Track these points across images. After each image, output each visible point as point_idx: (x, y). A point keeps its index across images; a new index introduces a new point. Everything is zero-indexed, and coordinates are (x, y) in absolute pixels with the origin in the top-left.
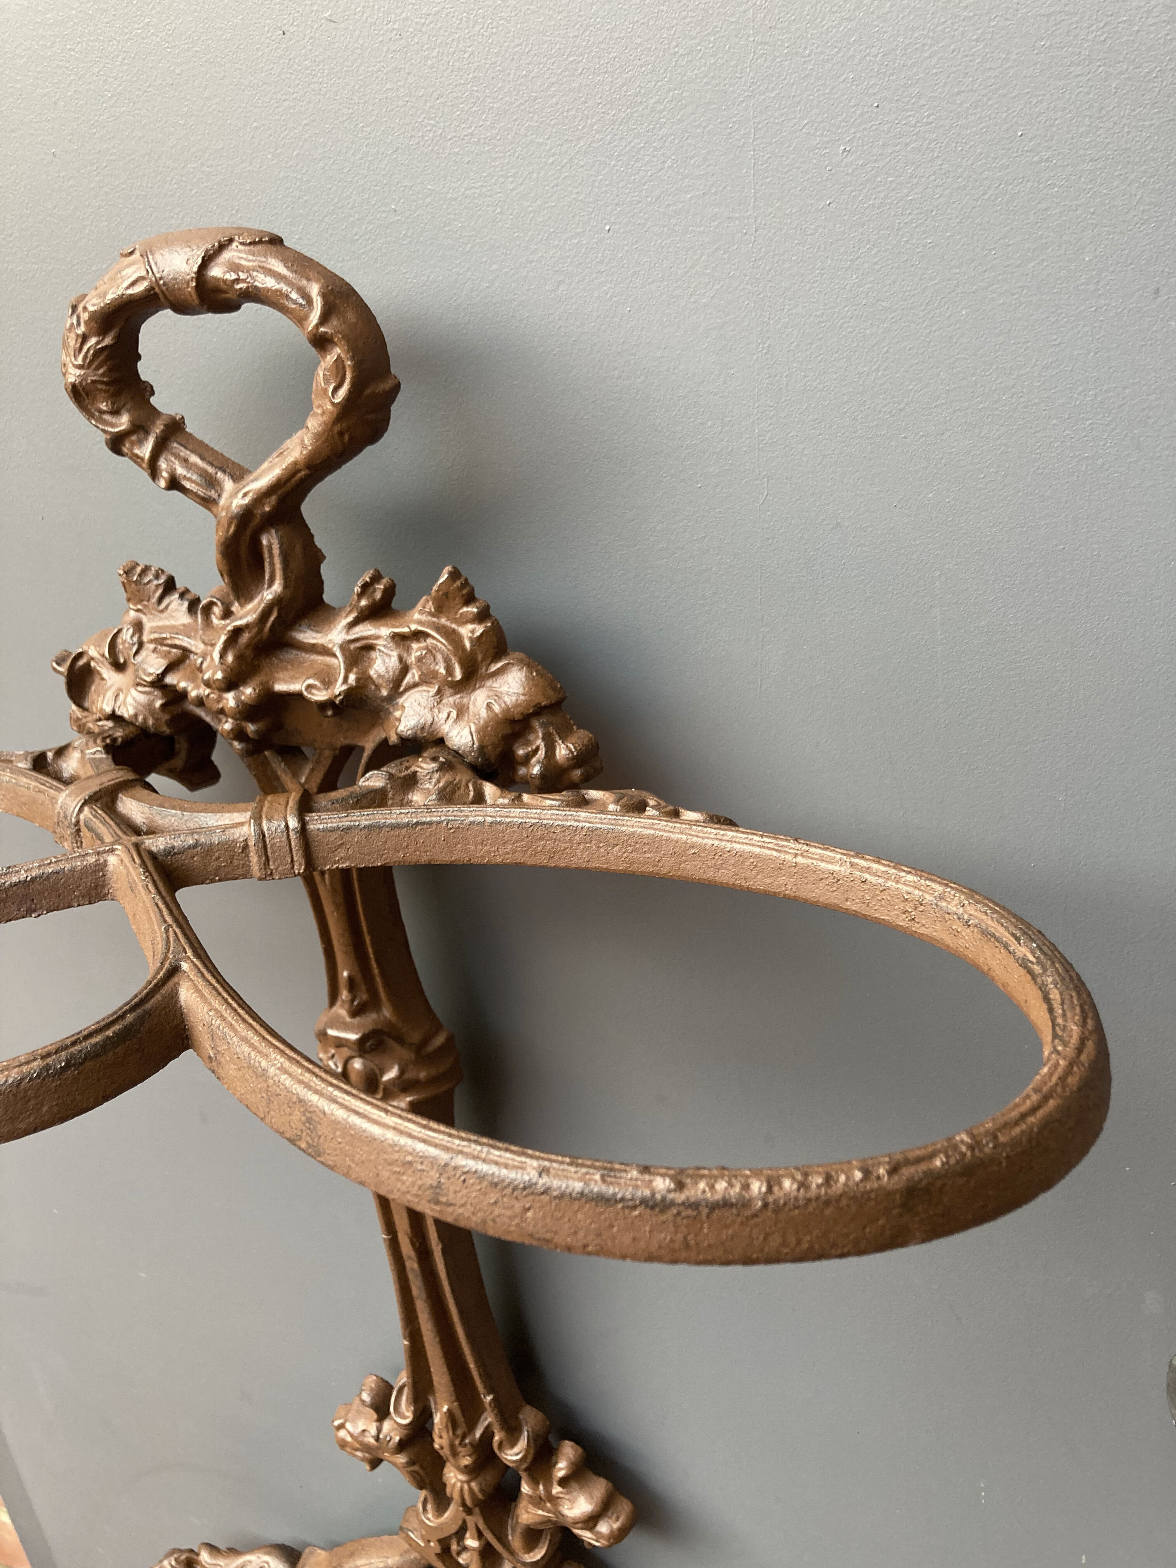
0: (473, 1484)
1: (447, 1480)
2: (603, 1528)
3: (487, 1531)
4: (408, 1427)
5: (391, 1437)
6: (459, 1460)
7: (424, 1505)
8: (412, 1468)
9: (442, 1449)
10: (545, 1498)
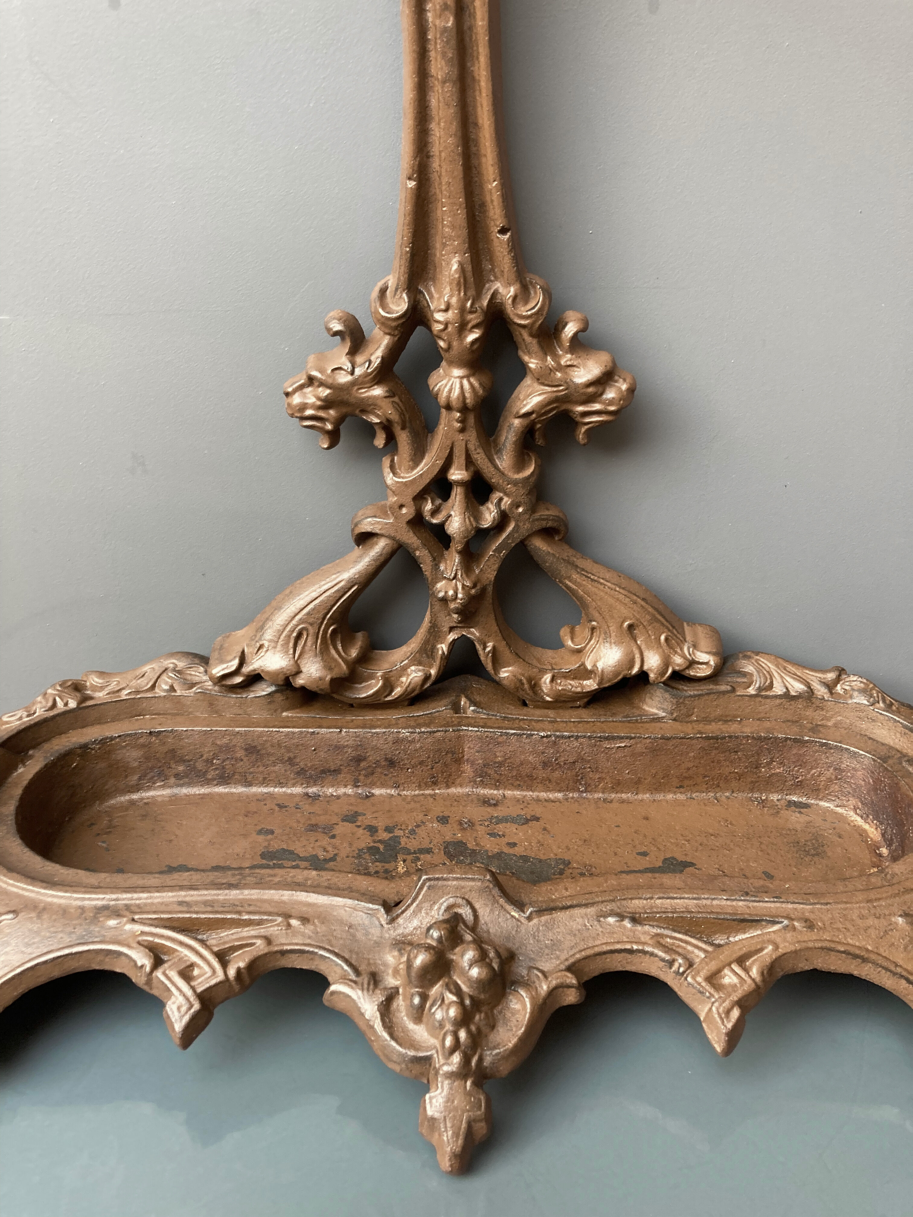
0: (472, 379)
1: (439, 389)
2: (610, 394)
3: (478, 451)
4: (400, 322)
5: (370, 362)
6: (466, 337)
7: (392, 467)
8: (392, 399)
9: (446, 328)
10: (555, 369)
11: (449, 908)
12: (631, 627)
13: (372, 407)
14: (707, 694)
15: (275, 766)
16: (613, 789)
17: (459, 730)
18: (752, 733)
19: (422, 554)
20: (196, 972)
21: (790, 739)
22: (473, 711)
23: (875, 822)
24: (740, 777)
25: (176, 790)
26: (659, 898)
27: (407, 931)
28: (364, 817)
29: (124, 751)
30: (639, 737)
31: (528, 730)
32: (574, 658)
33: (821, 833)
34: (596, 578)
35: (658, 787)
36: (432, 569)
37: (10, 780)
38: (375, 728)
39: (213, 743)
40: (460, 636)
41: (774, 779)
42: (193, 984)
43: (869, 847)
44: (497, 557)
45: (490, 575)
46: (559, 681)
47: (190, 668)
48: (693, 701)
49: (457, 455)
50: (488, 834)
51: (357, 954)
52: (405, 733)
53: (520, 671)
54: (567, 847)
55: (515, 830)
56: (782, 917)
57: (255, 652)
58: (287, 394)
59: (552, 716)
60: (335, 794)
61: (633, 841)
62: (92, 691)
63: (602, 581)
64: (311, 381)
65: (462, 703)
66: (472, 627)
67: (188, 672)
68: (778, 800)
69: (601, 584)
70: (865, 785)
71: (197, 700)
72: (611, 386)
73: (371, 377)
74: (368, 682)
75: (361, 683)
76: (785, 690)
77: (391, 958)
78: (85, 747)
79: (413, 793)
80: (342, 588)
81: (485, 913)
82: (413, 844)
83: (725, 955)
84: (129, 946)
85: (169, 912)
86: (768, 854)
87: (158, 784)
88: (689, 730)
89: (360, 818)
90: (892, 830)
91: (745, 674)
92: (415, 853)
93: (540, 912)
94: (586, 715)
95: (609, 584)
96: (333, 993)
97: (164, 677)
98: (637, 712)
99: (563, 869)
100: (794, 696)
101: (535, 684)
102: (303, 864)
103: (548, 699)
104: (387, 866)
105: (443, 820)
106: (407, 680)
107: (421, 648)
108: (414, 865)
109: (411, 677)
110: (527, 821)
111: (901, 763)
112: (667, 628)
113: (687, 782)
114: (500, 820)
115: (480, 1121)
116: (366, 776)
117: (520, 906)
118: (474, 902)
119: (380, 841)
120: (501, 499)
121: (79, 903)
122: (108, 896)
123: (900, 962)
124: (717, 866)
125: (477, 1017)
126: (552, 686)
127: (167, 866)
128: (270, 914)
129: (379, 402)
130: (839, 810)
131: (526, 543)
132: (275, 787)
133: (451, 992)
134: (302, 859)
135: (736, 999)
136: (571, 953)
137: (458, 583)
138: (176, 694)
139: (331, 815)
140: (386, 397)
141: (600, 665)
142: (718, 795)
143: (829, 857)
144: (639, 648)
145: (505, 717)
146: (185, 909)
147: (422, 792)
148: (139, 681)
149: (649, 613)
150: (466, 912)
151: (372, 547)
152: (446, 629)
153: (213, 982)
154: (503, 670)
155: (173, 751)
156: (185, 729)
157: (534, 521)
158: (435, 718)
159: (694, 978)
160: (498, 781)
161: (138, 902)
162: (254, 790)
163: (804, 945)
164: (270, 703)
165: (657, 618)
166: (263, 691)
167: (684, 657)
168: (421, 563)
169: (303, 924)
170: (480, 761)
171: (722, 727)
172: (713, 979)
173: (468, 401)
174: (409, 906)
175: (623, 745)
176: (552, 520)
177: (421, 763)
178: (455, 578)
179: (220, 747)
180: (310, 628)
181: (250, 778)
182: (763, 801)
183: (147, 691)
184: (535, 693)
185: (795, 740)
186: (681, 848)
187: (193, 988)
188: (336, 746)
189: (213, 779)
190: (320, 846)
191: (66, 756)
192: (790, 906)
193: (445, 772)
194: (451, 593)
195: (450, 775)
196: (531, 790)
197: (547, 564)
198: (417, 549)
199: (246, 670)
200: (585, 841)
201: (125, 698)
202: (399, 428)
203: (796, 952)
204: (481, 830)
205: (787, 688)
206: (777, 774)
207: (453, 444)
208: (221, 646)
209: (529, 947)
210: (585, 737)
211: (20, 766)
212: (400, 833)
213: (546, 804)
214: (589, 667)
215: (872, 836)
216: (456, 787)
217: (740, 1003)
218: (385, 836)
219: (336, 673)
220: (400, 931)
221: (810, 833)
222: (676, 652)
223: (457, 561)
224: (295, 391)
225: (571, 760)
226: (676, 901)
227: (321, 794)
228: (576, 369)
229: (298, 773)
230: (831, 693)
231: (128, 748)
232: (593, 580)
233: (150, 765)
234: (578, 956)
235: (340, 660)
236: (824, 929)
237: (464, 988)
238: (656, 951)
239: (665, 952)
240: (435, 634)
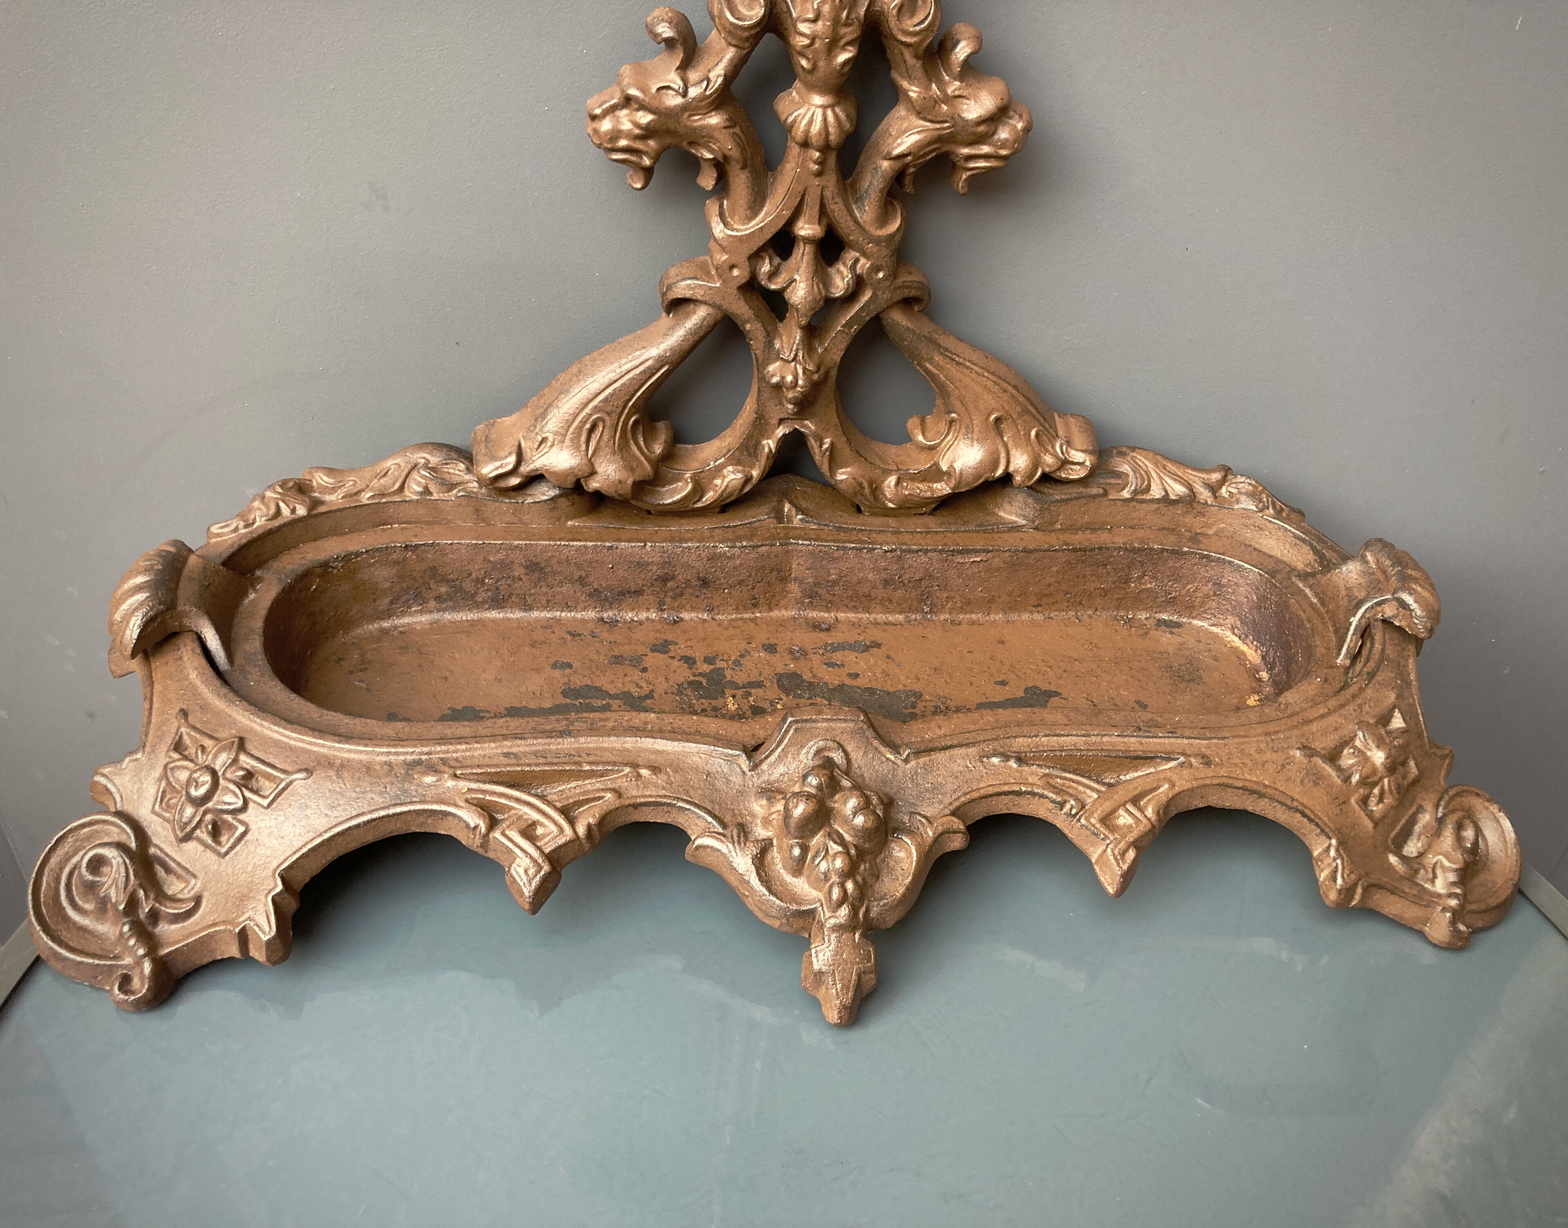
0: (837, 110)
1: (795, 120)
2: (1003, 134)
3: (837, 200)
4: (753, 32)
5: (709, 80)
6: (836, 56)
7: (722, 216)
8: (732, 130)
9: (812, 43)
10: (941, 100)
11: (818, 752)
12: (998, 420)
13: (706, 139)
14: (1076, 498)
15: (562, 586)
16: (962, 610)
17: (787, 544)
18: (1125, 544)
19: (752, 327)
20: (540, 831)
21: (1167, 550)
22: (801, 520)
23: (1255, 643)
24: (1106, 593)
25: (436, 616)
26: (1045, 736)
27: (772, 778)
28: (677, 647)
29: (372, 569)
30: (997, 550)
31: (869, 543)
32: (924, 455)
33: (1196, 655)
34: (961, 360)
35: (1013, 606)
36: (764, 347)
37: (241, 609)
38: (686, 541)
39: (486, 560)
40: (791, 430)
41: (1143, 596)
42: (539, 844)
43: (1248, 671)
44: (846, 334)
45: (836, 356)
46: (905, 484)
47: (447, 464)
48: (1059, 507)
49: (810, 204)
50: (825, 664)
51: (720, 804)
52: (723, 548)
53: (860, 473)
54: (916, 677)
55: (854, 659)
56: (1179, 753)
57: (536, 446)
58: (594, 118)
59: (894, 525)
60: (636, 619)
61: (989, 668)
62: (320, 493)
63: (968, 364)
64: (627, 101)
65: (786, 510)
66: (807, 419)
67: (446, 470)
68: (1146, 619)
69: (968, 368)
70: (1248, 602)
71: (460, 505)
72: (1005, 124)
73: (708, 101)
74: (672, 484)
75: (664, 486)
76: (1163, 493)
77: (758, 807)
78: (325, 565)
79: (729, 617)
80: (649, 368)
81: (857, 757)
82: (741, 677)
83: (1120, 795)
84: (456, 805)
85: (497, 766)
86: (1139, 680)
87: (413, 609)
88: (1053, 540)
89: (672, 648)
90: (1276, 653)
91: (1119, 475)
92: (744, 687)
93: (918, 753)
94: (932, 522)
95: (976, 368)
96: (698, 847)
97: (415, 475)
98: (993, 520)
99: (916, 702)
100: (1174, 500)
101: (876, 488)
102: (615, 703)
103: (891, 505)
104: (714, 703)
105: (771, 648)
106: (722, 483)
107: (742, 444)
108: (745, 701)
109: (727, 480)
110: (867, 648)
111: (1290, 578)
112: (1038, 421)
113: (1045, 601)
114: (836, 648)
115: (870, 972)
116: (674, 598)
117: (895, 748)
118: (845, 744)
119: (700, 674)
120: (857, 261)
121: (384, 758)
122: (418, 750)
123: (1296, 796)
124: (1084, 695)
125: (862, 868)
126: (897, 491)
127: (449, 709)
128: (615, 764)
129: (717, 135)
130: (1214, 629)
131: (882, 316)
132: (563, 611)
133: (835, 842)
134: (611, 696)
135: (1131, 839)
136: (954, 797)
137: (798, 366)
138: (432, 498)
139: (636, 645)
140: (725, 128)
141: (958, 466)
142: (1079, 614)
143: (1205, 683)
144: (1006, 446)
145: (839, 527)
146: (514, 761)
147: (739, 616)
148: (382, 481)
149: (1020, 403)
150: (837, 757)
151: (687, 316)
152: (774, 421)
153: (561, 841)
154: (840, 471)
155: (433, 569)
156: (450, 542)
157: (895, 289)
158: (756, 529)
159: (1087, 819)
160: (830, 602)
161: (454, 755)
162: (535, 614)
163: (1201, 782)
164: (551, 510)
165: (1028, 410)
166: (544, 494)
167: (1055, 455)
168: (751, 340)
169: (655, 774)
170: (811, 580)
171: (1090, 536)
172: (1107, 820)
173: (832, 138)
174: (773, 751)
175: (978, 559)
176: (916, 288)
177: (741, 583)
178: (794, 359)
179: (494, 564)
180: (607, 418)
181: (529, 600)
182: (1130, 620)
183: (395, 493)
184: (876, 499)
185: (1173, 552)
186: (1044, 675)
187: (539, 848)
188: (638, 563)
189: (484, 602)
190: (630, 682)
191: (305, 576)
192: (1186, 741)
193: (769, 592)
194: (789, 378)
195: (774, 596)
196: (868, 612)
197: (906, 343)
198: (748, 322)
199: (525, 469)
200: (935, 669)
201: (368, 502)
202: (738, 167)
203: (1192, 790)
204: (816, 660)
205: (1166, 491)
206: (1147, 590)
207: (805, 191)
208: (487, 437)
209: (908, 792)
210: (935, 551)
211: (250, 591)
212: (720, 664)
213: (885, 627)
214: (944, 468)
215: (1251, 658)
216: (780, 610)
217: (1135, 844)
218: (706, 668)
219: (639, 475)
220: (765, 777)
221: (1183, 656)
222: (1047, 450)
223: (798, 338)
224: (605, 113)
225: (917, 577)
226: (1062, 738)
227: (619, 619)
228: (965, 101)
229: (591, 595)
230: (1215, 497)
231: (377, 565)
232: (958, 363)
233: (405, 586)
234: (963, 799)
235: (643, 459)
236: (1220, 765)
237: (847, 837)
238: (1046, 793)
239: (1057, 794)
240: (760, 426)
